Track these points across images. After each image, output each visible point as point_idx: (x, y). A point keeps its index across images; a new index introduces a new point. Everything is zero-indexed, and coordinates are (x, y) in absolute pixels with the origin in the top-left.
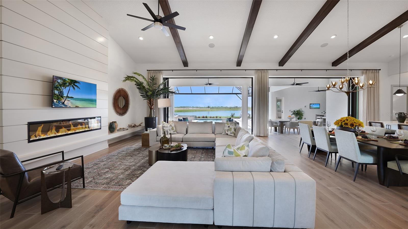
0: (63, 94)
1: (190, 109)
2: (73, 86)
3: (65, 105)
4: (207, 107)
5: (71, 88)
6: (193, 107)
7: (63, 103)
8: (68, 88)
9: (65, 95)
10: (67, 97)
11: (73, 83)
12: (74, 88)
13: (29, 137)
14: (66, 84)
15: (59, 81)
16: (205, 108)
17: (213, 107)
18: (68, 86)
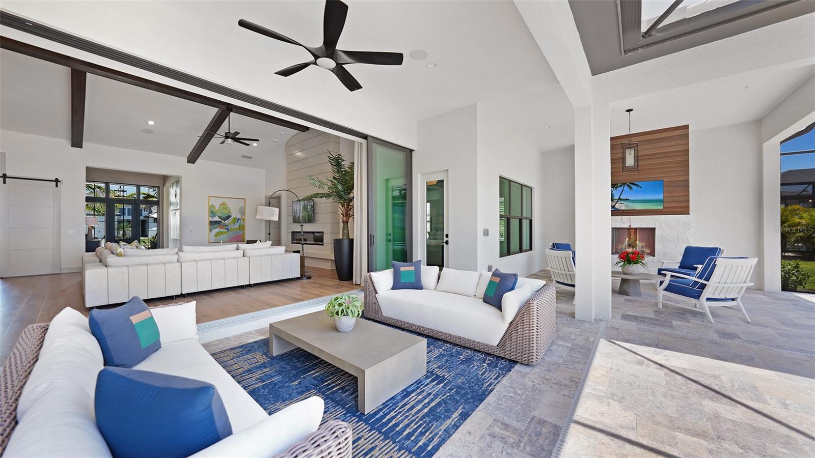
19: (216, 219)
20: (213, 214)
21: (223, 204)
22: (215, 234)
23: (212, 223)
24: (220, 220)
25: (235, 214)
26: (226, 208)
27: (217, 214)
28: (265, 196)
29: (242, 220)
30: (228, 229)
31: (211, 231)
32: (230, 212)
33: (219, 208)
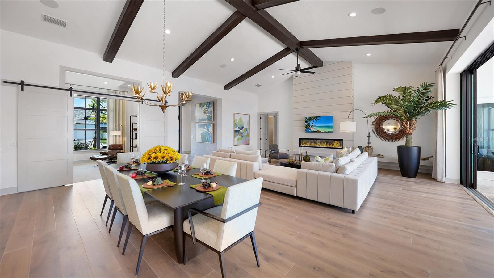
0: (309, 124)
2: (315, 119)
3: (311, 130)
5: (315, 121)
7: (310, 129)
8: (312, 121)
9: (311, 125)
10: (312, 126)
11: (316, 118)
12: (316, 120)
13: (300, 144)
14: (311, 119)
15: (307, 118)
18: (313, 120)
19: (237, 129)
20: (235, 125)
21: (240, 119)
22: (236, 140)
23: (236, 132)
24: (239, 130)
25: (246, 126)
26: (241, 122)
27: (238, 126)
28: (258, 113)
29: (248, 130)
30: (242, 136)
31: (235, 137)
32: (243, 124)
33: (239, 121)
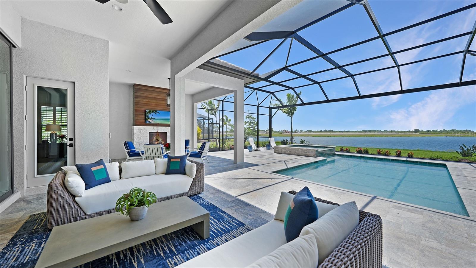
1: (376, 133)
4: (414, 130)
6: (385, 131)
16: (409, 132)
17: (428, 131)
